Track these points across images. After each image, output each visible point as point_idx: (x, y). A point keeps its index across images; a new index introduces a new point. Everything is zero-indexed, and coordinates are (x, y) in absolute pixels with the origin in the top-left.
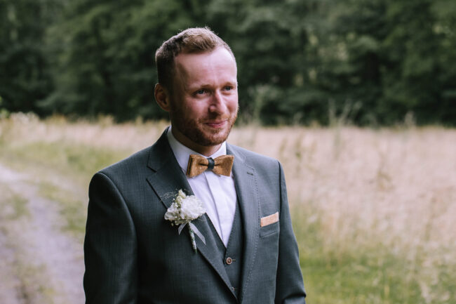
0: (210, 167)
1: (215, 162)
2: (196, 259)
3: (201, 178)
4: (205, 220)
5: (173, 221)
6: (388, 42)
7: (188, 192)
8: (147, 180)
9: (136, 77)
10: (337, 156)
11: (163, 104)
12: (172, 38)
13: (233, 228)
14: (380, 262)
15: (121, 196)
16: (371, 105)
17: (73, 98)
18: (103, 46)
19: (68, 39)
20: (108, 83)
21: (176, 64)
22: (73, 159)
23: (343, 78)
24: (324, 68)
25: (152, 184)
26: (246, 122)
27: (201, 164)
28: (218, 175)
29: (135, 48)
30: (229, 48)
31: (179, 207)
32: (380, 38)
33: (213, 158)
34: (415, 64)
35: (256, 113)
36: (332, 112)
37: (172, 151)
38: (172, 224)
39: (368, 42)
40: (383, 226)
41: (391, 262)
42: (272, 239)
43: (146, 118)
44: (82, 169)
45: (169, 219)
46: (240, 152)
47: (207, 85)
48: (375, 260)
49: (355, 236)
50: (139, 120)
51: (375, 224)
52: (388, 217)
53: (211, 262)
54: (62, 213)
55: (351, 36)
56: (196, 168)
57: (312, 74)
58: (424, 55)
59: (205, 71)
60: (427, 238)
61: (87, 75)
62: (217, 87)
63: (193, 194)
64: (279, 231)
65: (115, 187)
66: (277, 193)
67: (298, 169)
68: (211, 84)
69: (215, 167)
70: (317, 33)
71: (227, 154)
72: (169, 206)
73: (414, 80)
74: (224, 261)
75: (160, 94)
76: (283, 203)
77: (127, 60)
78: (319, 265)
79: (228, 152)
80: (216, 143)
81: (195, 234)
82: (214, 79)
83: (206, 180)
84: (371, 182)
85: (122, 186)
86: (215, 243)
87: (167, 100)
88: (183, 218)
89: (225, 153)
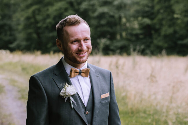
0: (80, 73)
1: (82, 71)
2: (73, 112)
3: (76, 78)
4: (77, 95)
5: (63, 96)
6: (155, 21)
7: (70, 84)
8: (53, 79)
9: (51, 35)
10: (134, 68)
11: (60, 47)
12: (63, 20)
13: (89, 99)
14: (152, 112)
15: (41, 85)
16: (148, 46)
17: (24, 43)
18: (37, 22)
19: (22, 19)
20: (39, 37)
21: (64, 30)
22: (24, 69)
23: (137, 35)
24: (129, 31)
25: (55, 80)
26: (96, 54)
27: (76, 72)
28: (83, 77)
29: (50, 23)
30: (87, 23)
31: (66, 90)
32: (152, 19)
33: (81, 70)
34: (166, 30)
35: (101, 50)
36: (132, 50)
37: (64, 67)
38: (63, 97)
39: (147, 21)
40: (153, 97)
41: (156, 112)
42: (106, 104)
43: (55, 52)
44: (28, 73)
45: (62, 95)
46: (93, 67)
47: (77, 39)
48: (150, 111)
49: (141, 101)
50: (52, 53)
51: (150, 97)
52: (154, 94)
53: (79, 113)
54: (19, 91)
55: (140, 18)
56: (74, 74)
57: (124, 34)
58: (170, 26)
59: (76, 33)
60: (171, 102)
61: (30, 34)
62: (81, 39)
63: (72, 85)
64: (109, 100)
65: (39, 82)
66: (109, 85)
67: (118, 73)
68: (79, 38)
69: (82, 74)
70: (126, 17)
71: (88, 68)
72: (62, 90)
73: (166, 36)
74: (85, 113)
75: (58, 43)
76: (112, 89)
77: (47, 28)
78: (126, 113)
79: (88, 67)
80: (82, 63)
81: (72, 101)
82: (80, 36)
83: (78, 78)
84: (148, 79)
85: (42, 81)
86: (81, 105)
87: (61, 45)
88: (67, 95)
89: (86, 68)
